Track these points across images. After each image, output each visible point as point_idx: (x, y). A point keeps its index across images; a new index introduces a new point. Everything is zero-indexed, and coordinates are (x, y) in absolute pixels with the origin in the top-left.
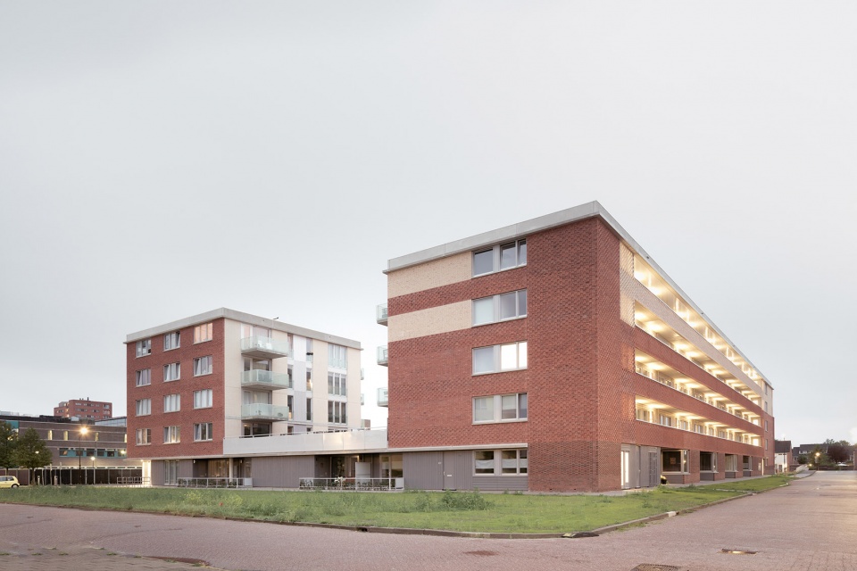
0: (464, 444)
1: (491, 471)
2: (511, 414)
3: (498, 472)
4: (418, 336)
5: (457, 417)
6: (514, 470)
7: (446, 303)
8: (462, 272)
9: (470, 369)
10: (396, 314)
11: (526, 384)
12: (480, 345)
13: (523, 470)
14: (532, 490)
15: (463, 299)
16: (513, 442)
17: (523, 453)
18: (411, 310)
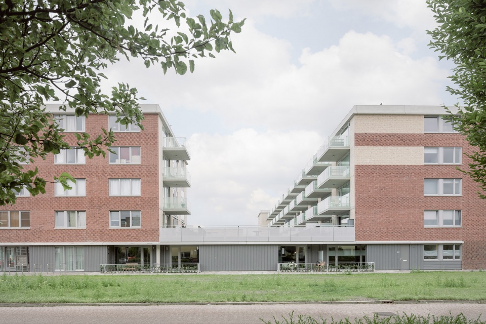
0: (418, 240)
1: (435, 257)
2: (450, 222)
3: (441, 258)
4: (382, 164)
5: (413, 222)
6: (451, 257)
7: (405, 145)
8: (418, 127)
9: (422, 192)
10: (362, 145)
11: (461, 205)
12: (430, 177)
13: (457, 257)
14: (465, 269)
15: (418, 145)
16: (453, 240)
17: (458, 247)
18: (376, 145)
